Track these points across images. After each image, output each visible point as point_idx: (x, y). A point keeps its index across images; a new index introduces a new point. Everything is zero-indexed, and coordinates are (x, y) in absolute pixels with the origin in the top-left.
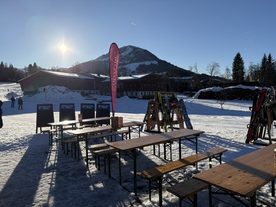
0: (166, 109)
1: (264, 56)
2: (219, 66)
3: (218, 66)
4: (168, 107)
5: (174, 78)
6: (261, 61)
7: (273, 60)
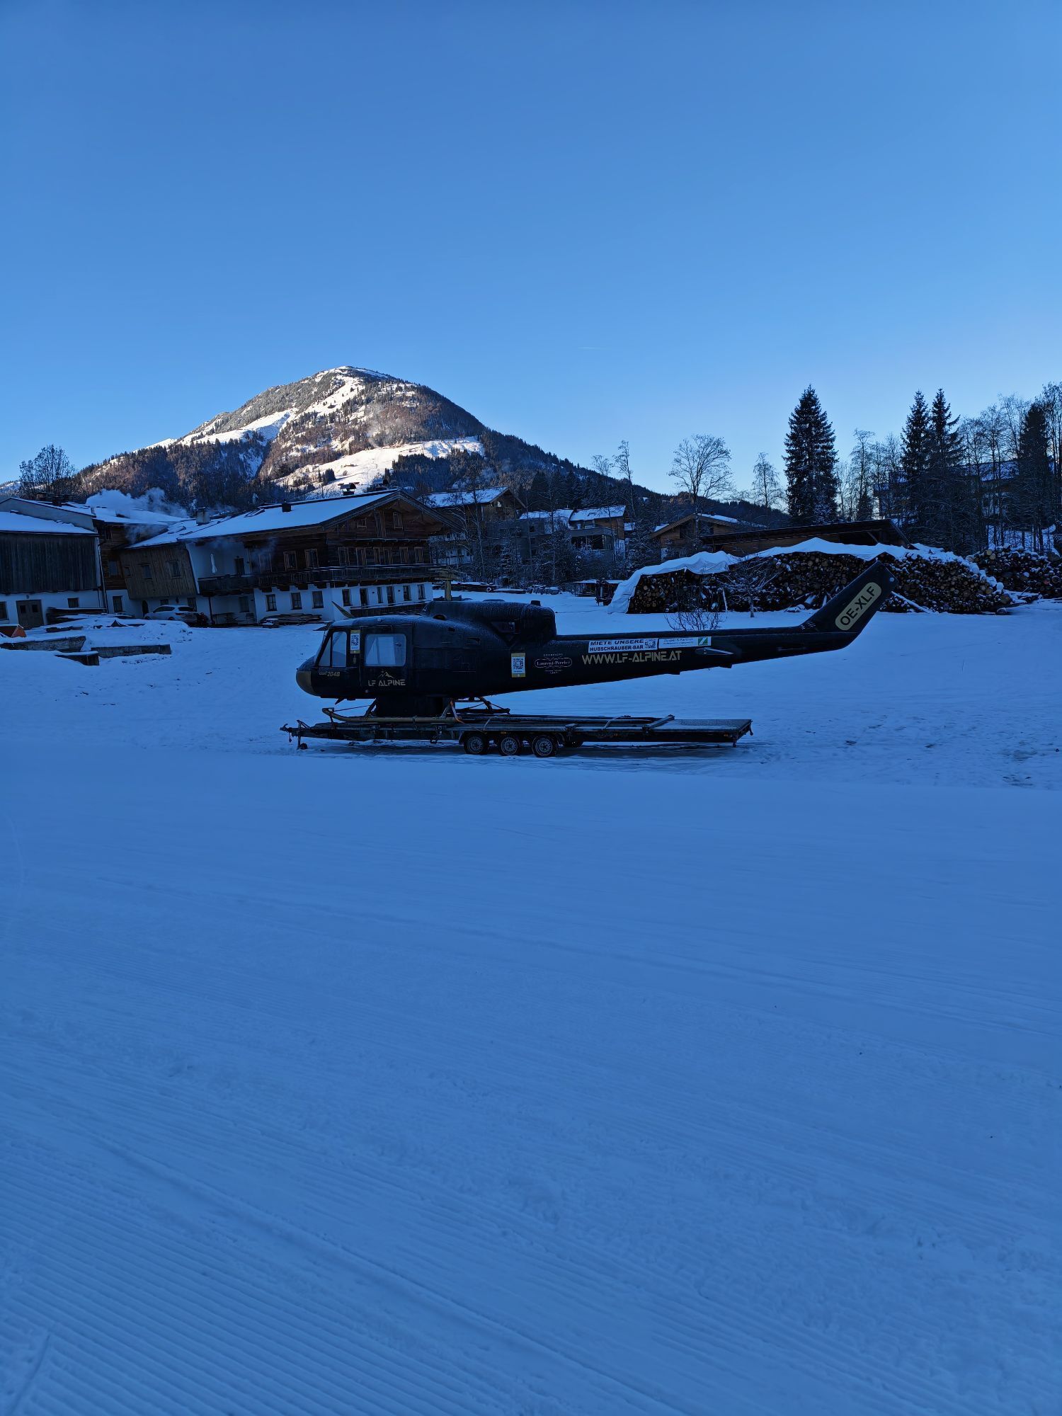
1: (914, 402)
2: (726, 453)
3: (721, 452)
6: (905, 426)
7: (955, 422)
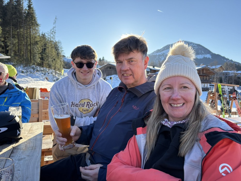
0: (225, 100)
4: (228, 98)
5: (229, 71)
